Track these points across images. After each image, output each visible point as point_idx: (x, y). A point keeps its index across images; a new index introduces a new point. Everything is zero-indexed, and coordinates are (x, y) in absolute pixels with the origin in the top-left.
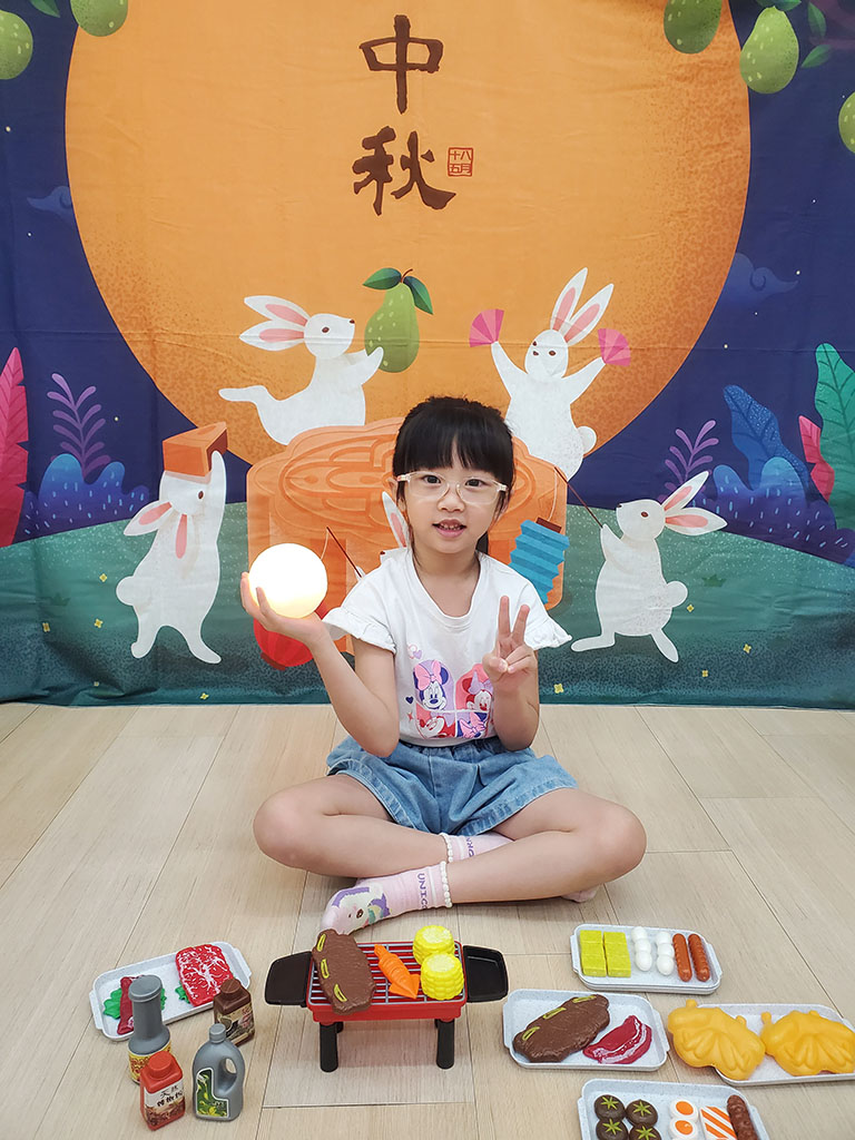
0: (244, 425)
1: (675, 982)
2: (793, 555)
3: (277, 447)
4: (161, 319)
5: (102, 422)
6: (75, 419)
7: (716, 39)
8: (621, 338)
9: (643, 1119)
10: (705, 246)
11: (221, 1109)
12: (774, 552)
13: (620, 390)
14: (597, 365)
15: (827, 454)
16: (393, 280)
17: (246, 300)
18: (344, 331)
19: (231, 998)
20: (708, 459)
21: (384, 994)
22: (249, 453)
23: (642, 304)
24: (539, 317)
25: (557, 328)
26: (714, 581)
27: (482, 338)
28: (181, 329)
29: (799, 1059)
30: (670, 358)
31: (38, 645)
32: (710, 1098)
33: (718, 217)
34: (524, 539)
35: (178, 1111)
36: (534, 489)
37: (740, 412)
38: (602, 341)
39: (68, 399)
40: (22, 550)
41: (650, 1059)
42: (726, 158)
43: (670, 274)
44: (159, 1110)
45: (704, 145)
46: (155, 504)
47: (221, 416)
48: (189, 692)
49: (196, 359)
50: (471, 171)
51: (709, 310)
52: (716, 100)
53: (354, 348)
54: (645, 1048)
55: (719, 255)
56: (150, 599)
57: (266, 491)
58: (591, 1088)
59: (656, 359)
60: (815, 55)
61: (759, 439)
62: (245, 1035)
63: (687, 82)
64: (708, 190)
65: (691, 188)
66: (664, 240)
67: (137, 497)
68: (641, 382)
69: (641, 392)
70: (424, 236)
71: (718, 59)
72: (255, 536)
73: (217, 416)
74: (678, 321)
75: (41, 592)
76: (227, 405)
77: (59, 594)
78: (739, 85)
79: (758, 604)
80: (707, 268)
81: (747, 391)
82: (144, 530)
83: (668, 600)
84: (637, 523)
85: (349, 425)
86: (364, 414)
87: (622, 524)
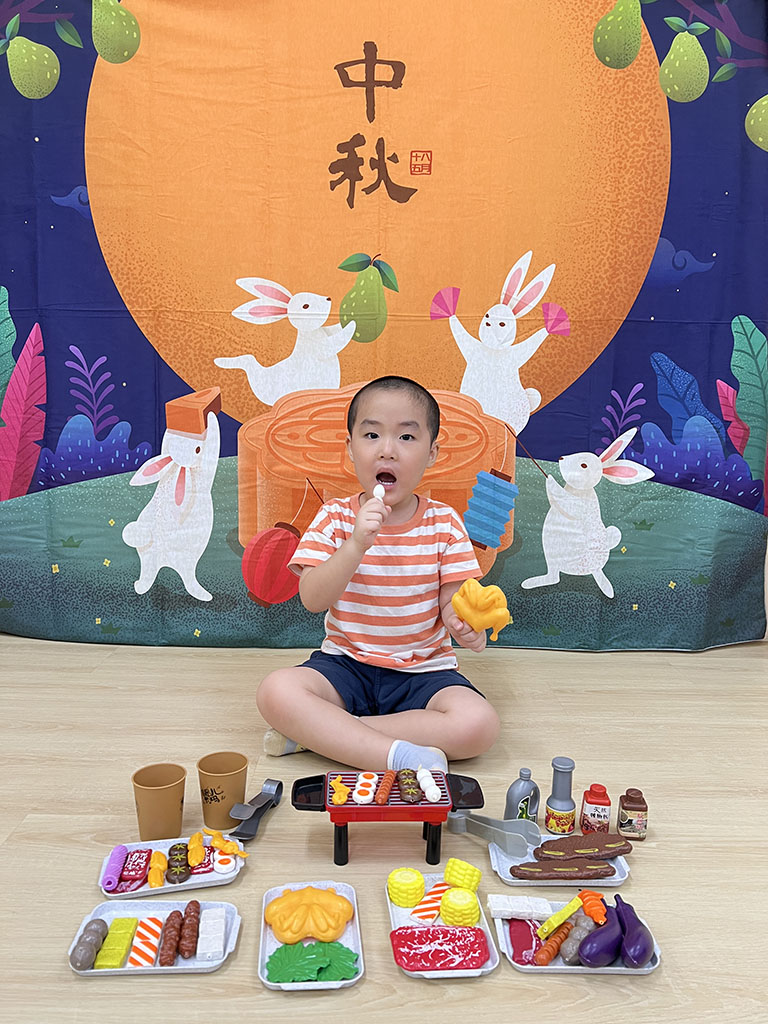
0: (235, 389)
4: (165, 298)
5: (112, 386)
6: (89, 384)
7: (639, 58)
8: (562, 311)
10: (635, 230)
12: (696, 500)
13: (560, 357)
14: (542, 334)
15: (743, 413)
16: (365, 263)
17: (238, 282)
18: (322, 307)
20: (637, 417)
22: (240, 413)
23: (580, 282)
25: (506, 302)
26: (643, 525)
27: (441, 312)
28: (182, 307)
30: (606, 327)
33: (644, 206)
37: (665, 377)
39: (83, 367)
40: (36, 499)
43: (605, 255)
45: (632, 144)
46: (157, 459)
47: (216, 382)
49: (195, 333)
50: (430, 170)
51: (638, 287)
52: (641, 107)
53: (329, 322)
55: (646, 239)
56: (152, 542)
57: (253, 446)
59: (593, 329)
60: (724, 72)
61: (682, 400)
63: (615, 92)
64: (636, 183)
65: (621, 181)
66: (598, 226)
67: (142, 451)
68: (580, 349)
69: (580, 358)
70: (390, 226)
71: (641, 73)
72: (244, 486)
73: (212, 381)
74: (612, 295)
75: (52, 536)
76: (221, 372)
77: (71, 537)
78: (660, 95)
79: (682, 546)
80: (636, 250)
81: (670, 357)
82: (147, 480)
83: (607, 543)
84: (577, 474)
85: (326, 388)
86: (339, 379)
87: (565, 475)
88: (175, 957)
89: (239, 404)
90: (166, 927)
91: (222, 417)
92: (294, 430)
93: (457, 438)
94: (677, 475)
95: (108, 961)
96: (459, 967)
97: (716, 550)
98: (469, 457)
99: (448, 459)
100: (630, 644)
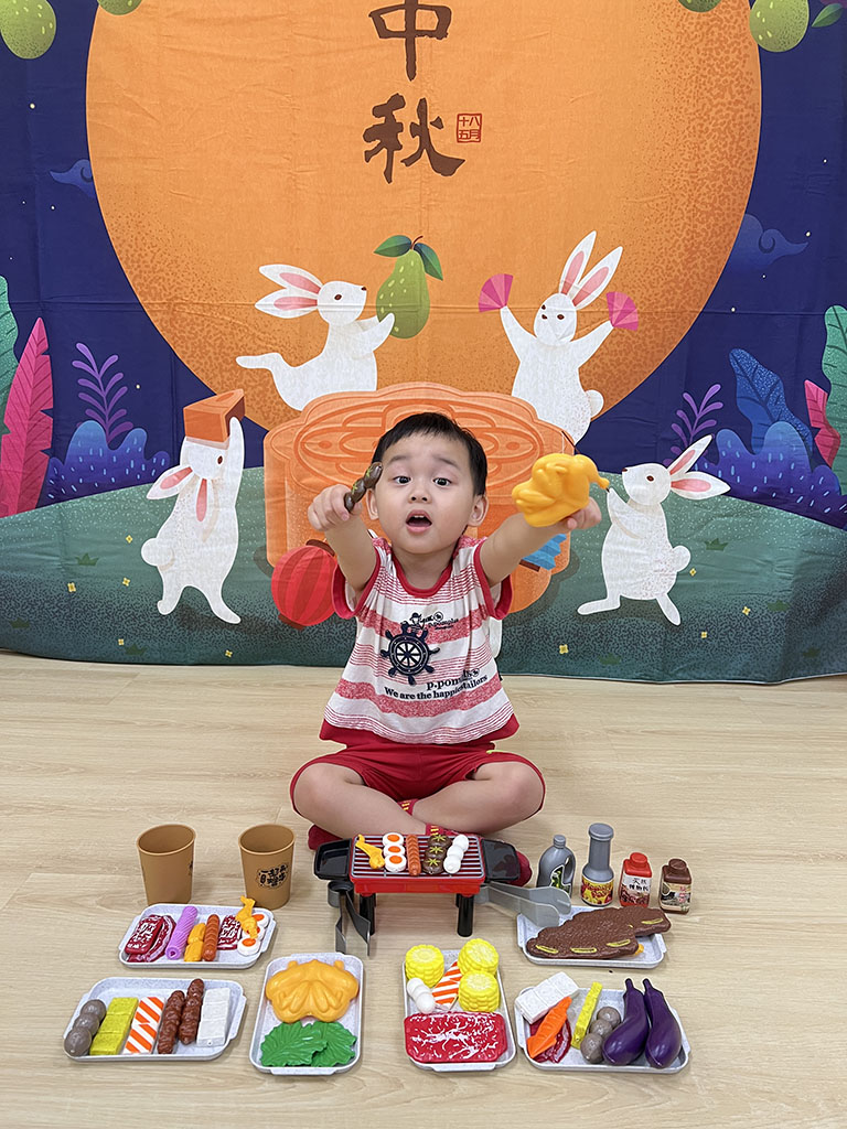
0: (260, 392)
2: (796, 520)
3: (292, 413)
4: (181, 289)
5: (125, 389)
6: (99, 387)
8: (629, 302)
10: (717, 205)
12: (776, 517)
13: (627, 354)
14: (606, 328)
15: (834, 419)
16: (405, 247)
17: (262, 269)
18: (356, 297)
20: (712, 423)
22: (266, 419)
23: (650, 267)
24: (548, 280)
25: (565, 292)
26: (716, 544)
27: (491, 303)
28: (200, 299)
30: (679, 320)
33: (728, 177)
36: (541, 452)
37: (745, 376)
38: (610, 305)
39: (92, 367)
42: (737, 116)
43: (680, 236)
45: (715, 102)
46: (176, 470)
48: (213, 650)
49: (214, 328)
50: (479, 137)
51: (718, 273)
52: (727, 58)
55: (728, 217)
56: (173, 560)
57: (282, 456)
59: (664, 322)
60: (826, 14)
61: (764, 404)
63: (697, 40)
64: (719, 150)
65: (702, 146)
66: (674, 201)
67: (159, 461)
68: (650, 346)
69: (649, 356)
70: (433, 203)
71: (728, 17)
72: (270, 500)
73: (235, 383)
74: (687, 284)
75: (66, 553)
76: (245, 372)
77: (87, 554)
78: (750, 43)
79: (758, 568)
80: (717, 229)
81: (751, 354)
82: (165, 494)
83: (674, 565)
84: (643, 487)
85: (360, 390)
86: (376, 380)
87: (628, 488)
88: (173, 1043)
89: (265, 409)
90: (166, 1008)
91: (245, 423)
92: (326, 437)
93: (507, 447)
94: (755, 489)
95: (105, 1046)
96: (474, 1059)
97: (797, 573)
98: (521, 469)
99: (497, 471)
100: (698, 676)
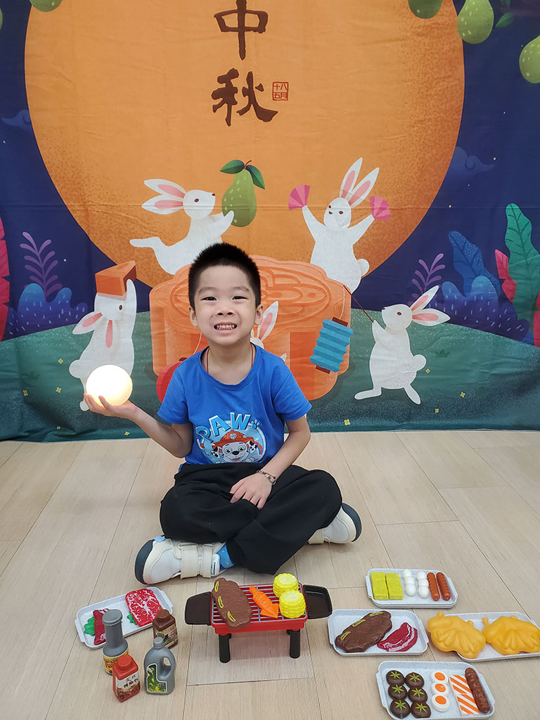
0: (147, 262)
1: (430, 602)
2: (490, 336)
3: (168, 276)
5: (56, 262)
6: (39, 261)
7: (442, 10)
9: (415, 684)
10: (437, 141)
11: (162, 687)
12: (479, 335)
13: (384, 235)
14: (370, 220)
15: (513, 273)
16: (239, 168)
17: (146, 182)
18: (208, 201)
19: (163, 621)
20: (439, 278)
21: (257, 616)
22: (150, 280)
23: (397, 180)
24: (332, 189)
25: (343, 196)
26: (442, 354)
28: (104, 201)
29: (507, 645)
30: (416, 214)
31: (20, 404)
32: (454, 670)
33: (444, 124)
34: (324, 330)
35: (136, 690)
36: (330, 299)
37: (459, 247)
38: (372, 204)
39: (33, 247)
40: (8, 344)
41: (417, 648)
42: (450, 85)
43: (415, 160)
44: (125, 690)
45: (434, 77)
46: (92, 314)
47: (131, 257)
48: (117, 431)
49: (114, 221)
50: (287, 97)
51: (439, 184)
52: (443, 49)
53: (215, 211)
54: (414, 641)
55: (445, 148)
57: (161, 304)
58: (384, 666)
59: (406, 215)
60: (504, 20)
62: (173, 642)
63: (423, 37)
64: (438, 107)
65: (427, 104)
66: (410, 139)
67: (80, 309)
68: (398, 230)
69: (398, 236)
70: (258, 139)
71: (443, 21)
72: (156, 332)
73: (129, 257)
74: (420, 191)
75: (22, 371)
77: (33, 372)
78: (457, 38)
79: (469, 368)
80: (438, 157)
81: (463, 234)
82: (86, 330)
83: (415, 367)
84: (394, 319)
87: (386, 320)
89: (149, 273)
93: (309, 296)
94: (465, 318)
99: (302, 311)
